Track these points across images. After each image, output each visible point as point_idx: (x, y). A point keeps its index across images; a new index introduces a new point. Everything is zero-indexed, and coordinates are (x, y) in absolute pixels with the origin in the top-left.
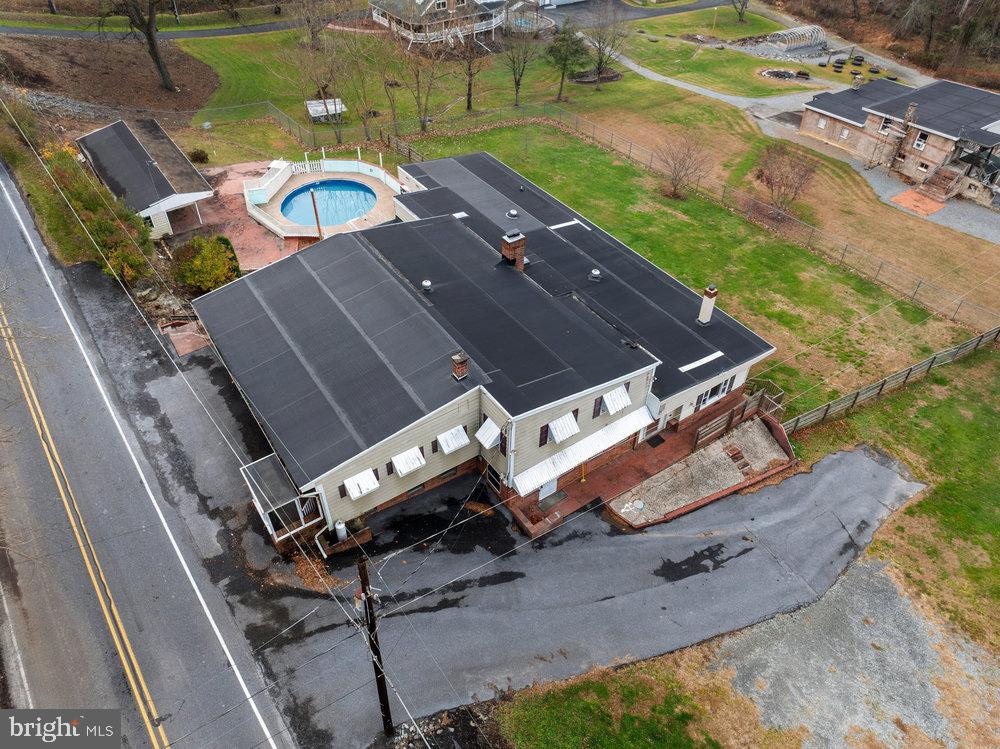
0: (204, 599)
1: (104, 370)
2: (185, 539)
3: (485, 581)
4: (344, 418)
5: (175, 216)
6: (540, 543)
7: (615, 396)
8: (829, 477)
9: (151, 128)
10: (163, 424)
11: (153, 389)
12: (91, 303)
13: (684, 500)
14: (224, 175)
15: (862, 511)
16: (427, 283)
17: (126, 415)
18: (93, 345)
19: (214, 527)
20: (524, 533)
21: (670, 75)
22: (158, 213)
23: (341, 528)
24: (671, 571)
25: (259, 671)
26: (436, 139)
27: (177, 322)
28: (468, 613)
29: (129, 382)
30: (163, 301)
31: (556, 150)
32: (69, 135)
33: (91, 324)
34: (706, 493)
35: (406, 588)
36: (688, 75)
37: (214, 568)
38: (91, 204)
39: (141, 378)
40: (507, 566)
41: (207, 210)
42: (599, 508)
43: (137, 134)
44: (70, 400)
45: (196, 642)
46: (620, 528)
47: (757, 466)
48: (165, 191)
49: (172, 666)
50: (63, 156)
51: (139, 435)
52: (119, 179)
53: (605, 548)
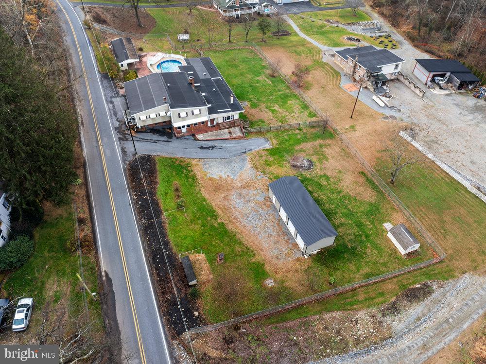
0: (113, 132)
1: (105, 95)
2: (113, 124)
3: (163, 141)
4: (143, 106)
5: (130, 65)
6: (178, 138)
7: (196, 111)
8: (251, 141)
9: (129, 40)
10: (114, 106)
11: (113, 100)
12: (105, 82)
13: (213, 138)
14: (146, 55)
15: (252, 148)
16: (169, 85)
17: (107, 103)
18: (104, 90)
19: (118, 123)
20: (175, 136)
21: (308, 35)
22: (125, 63)
23: (140, 128)
24: (202, 148)
25: (119, 142)
26: (212, 51)
27: (122, 88)
28: (158, 144)
29: (109, 98)
30: (120, 83)
31: (247, 58)
32: (109, 40)
33: (104, 86)
34: (218, 138)
35: (148, 138)
36: (315, 36)
37: (116, 129)
38: (109, 60)
39: (112, 97)
40: (170, 140)
41: (138, 64)
42: (194, 135)
43: (124, 42)
44: (98, 100)
45: (110, 137)
46: (196, 139)
47: (234, 136)
48: (127, 58)
49: (105, 140)
50: (105, 47)
51: (109, 107)
52: (118, 54)
53: (191, 142)
